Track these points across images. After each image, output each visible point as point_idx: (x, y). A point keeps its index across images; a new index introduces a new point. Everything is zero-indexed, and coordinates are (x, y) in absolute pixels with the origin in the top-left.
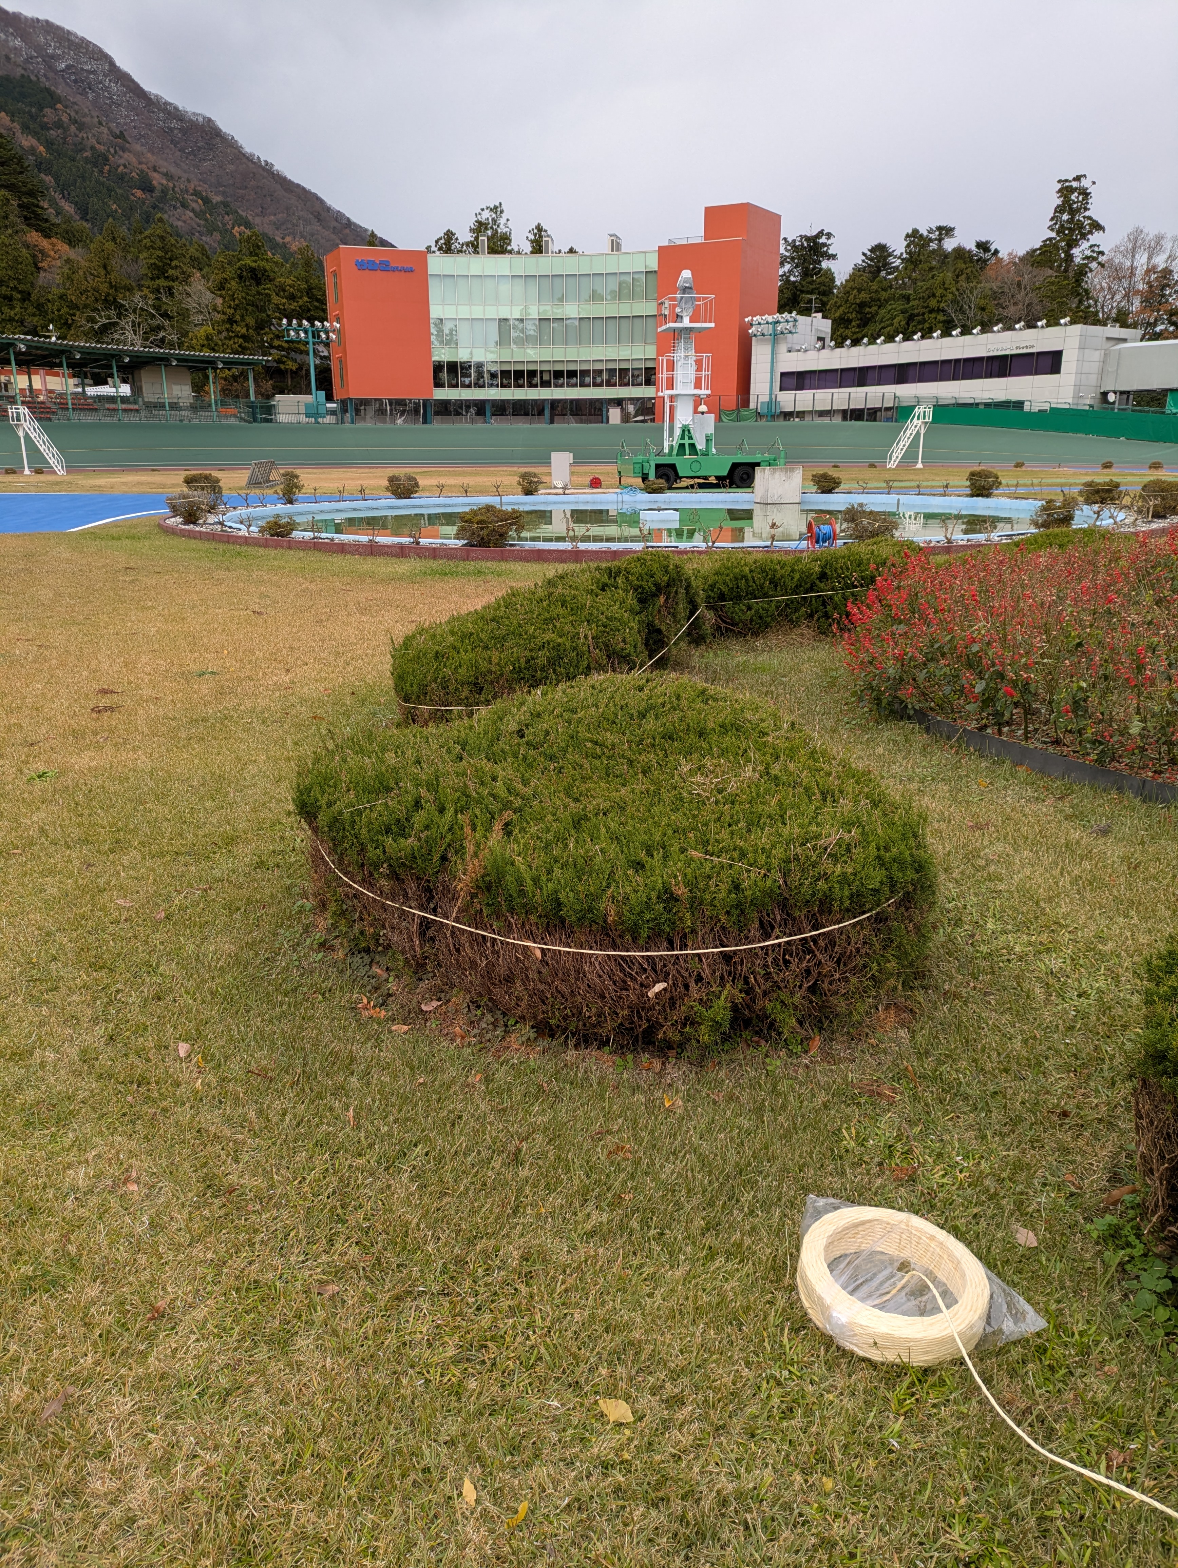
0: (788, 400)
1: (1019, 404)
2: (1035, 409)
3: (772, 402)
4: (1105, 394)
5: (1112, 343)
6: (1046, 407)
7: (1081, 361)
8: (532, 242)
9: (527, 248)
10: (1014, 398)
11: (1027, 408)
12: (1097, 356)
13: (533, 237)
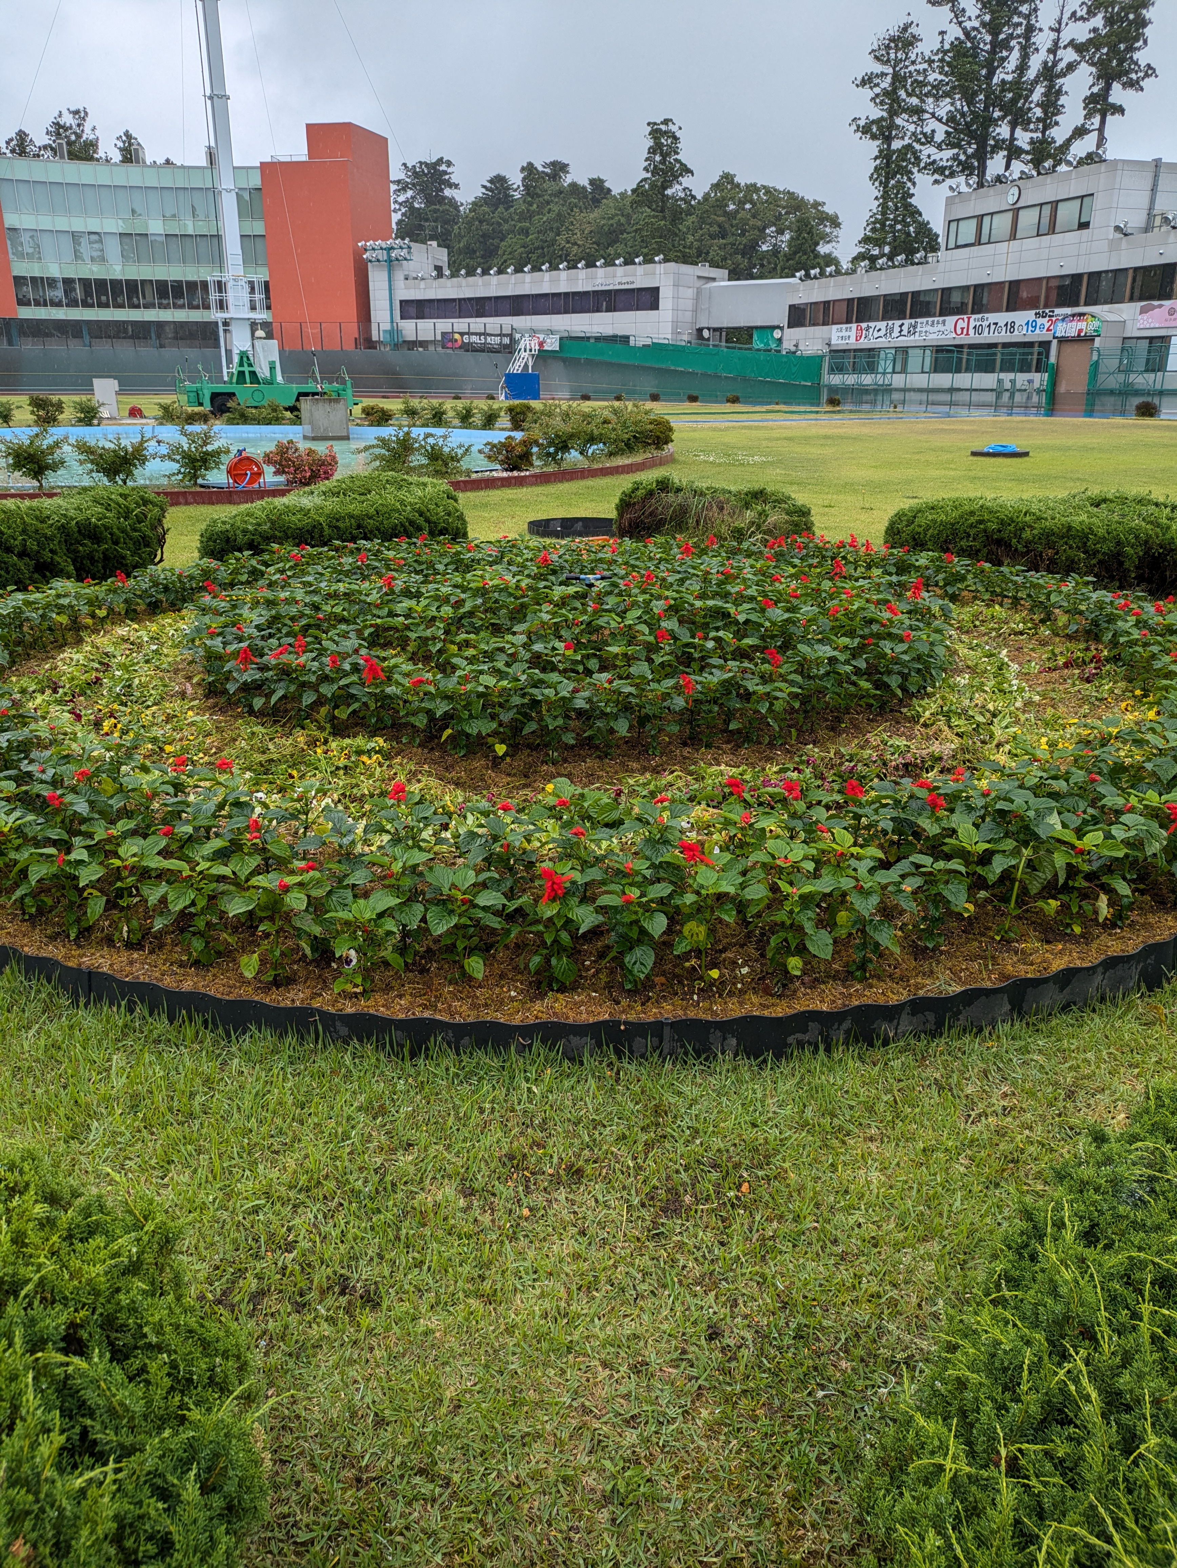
0: (410, 328)
1: (625, 339)
2: (640, 344)
3: (394, 331)
4: (700, 331)
5: (702, 282)
6: (648, 342)
7: (676, 298)
8: (121, 149)
9: (117, 157)
10: (620, 333)
11: (632, 343)
12: (690, 293)
13: (120, 144)
